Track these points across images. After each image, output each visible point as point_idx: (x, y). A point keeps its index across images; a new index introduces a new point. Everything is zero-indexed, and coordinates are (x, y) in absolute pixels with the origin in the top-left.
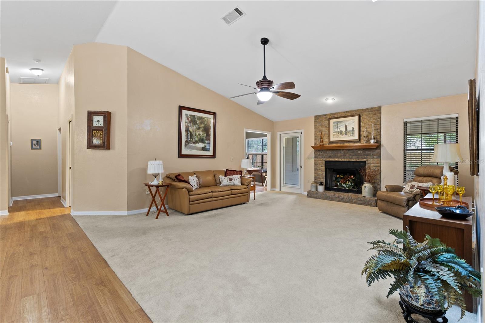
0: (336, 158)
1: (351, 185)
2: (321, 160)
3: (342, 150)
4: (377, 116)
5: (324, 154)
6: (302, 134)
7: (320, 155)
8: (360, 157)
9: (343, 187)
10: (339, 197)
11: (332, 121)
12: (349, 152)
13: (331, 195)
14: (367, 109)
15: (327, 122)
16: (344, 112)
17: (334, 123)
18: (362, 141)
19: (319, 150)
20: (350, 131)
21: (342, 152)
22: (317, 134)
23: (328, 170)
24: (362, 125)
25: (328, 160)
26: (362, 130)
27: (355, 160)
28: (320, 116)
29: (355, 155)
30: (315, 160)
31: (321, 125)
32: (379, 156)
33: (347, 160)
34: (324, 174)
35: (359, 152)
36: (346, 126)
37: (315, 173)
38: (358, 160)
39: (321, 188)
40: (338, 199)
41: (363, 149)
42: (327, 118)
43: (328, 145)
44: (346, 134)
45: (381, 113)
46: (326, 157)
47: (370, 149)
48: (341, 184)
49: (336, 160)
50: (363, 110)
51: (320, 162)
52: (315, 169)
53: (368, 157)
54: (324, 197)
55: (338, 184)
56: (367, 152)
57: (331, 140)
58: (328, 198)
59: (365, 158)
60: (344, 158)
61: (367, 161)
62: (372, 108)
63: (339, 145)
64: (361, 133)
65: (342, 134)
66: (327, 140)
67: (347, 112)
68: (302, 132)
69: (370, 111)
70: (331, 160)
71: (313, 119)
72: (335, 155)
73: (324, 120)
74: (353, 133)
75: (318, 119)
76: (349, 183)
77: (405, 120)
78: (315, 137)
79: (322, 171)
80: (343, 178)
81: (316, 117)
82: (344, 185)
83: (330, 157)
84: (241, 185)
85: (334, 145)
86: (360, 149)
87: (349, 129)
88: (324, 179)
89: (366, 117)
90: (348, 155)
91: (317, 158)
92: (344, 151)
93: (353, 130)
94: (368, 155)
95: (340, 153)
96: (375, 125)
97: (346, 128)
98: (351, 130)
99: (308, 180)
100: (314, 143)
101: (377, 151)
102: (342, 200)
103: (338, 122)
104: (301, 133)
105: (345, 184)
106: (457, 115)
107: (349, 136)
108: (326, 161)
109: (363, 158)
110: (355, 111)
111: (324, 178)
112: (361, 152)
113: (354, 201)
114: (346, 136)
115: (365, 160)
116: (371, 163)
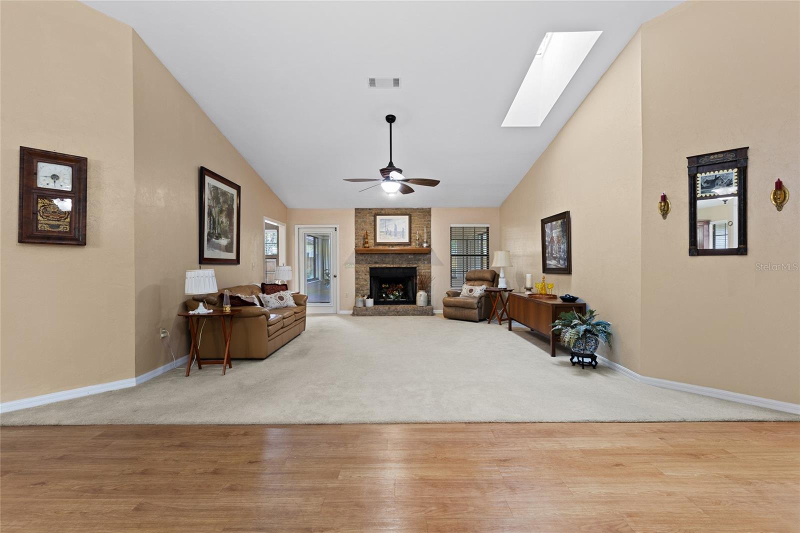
0: (384, 263)
1: (399, 295)
2: (365, 266)
3: (390, 254)
4: (428, 218)
5: (369, 259)
6: (336, 230)
7: (362, 260)
8: (411, 262)
9: (391, 299)
10: (394, 311)
11: (378, 218)
12: (399, 257)
13: (385, 310)
14: (418, 209)
15: (372, 218)
16: (393, 209)
17: (381, 220)
18: (413, 244)
19: (362, 254)
20: (399, 232)
21: (391, 256)
22: (358, 233)
23: (372, 279)
24: (413, 226)
25: (373, 266)
26: (412, 232)
27: (405, 266)
28: (363, 209)
29: (405, 260)
30: (356, 267)
31: (365, 222)
32: (430, 262)
33: (397, 266)
34: (369, 285)
35: (410, 257)
36: (395, 225)
37: (356, 284)
38: (408, 266)
39: (370, 302)
40: (393, 313)
41: (414, 254)
42: (371, 212)
43: (373, 248)
44: (395, 235)
45: (430, 216)
46: (371, 262)
47: (421, 254)
48: (386, 295)
49: (384, 266)
50: (413, 209)
51: (363, 269)
52: (357, 279)
53: (420, 262)
54: (376, 313)
55: (384, 295)
56: (418, 257)
57: (378, 241)
58: (381, 314)
59: (416, 264)
60: (393, 264)
61: (418, 267)
62: (423, 209)
63: (387, 248)
64: (412, 235)
65: (390, 234)
66: (372, 241)
67: (396, 209)
68: (336, 228)
69: (421, 212)
70: (377, 266)
71: (354, 212)
72: (382, 260)
73: (368, 215)
74: (403, 235)
75: (360, 213)
76: (397, 293)
77: (452, 226)
78: (356, 236)
79: (366, 280)
80: (389, 288)
81: (356, 209)
82: (392, 297)
83: (376, 263)
84: (296, 306)
85: (381, 248)
86: (410, 254)
87: (399, 229)
88: (369, 291)
89: (416, 218)
90: (397, 260)
91: (359, 263)
92: (393, 255)
93: (403, 232)
94: (419, 260)
95: (389, 257)
96: (427, 227)
97: (396, 229)
98: (401, 231)
99: (347, 294)
100: (354, 244)
101: (428, 256)
102: (398, 314)
103: (386, 220)
104: (334, 229)
105: (393, 295)
106: (488, 226)
107: (399, 238)
108: (370, 268)
109: (413, 264)
110: (406, 209)
111: (368, 289)
112: (412, 257)
113: (411, 312)
114: (395, 237)
115: (415, 265)
116: (422, 269)
